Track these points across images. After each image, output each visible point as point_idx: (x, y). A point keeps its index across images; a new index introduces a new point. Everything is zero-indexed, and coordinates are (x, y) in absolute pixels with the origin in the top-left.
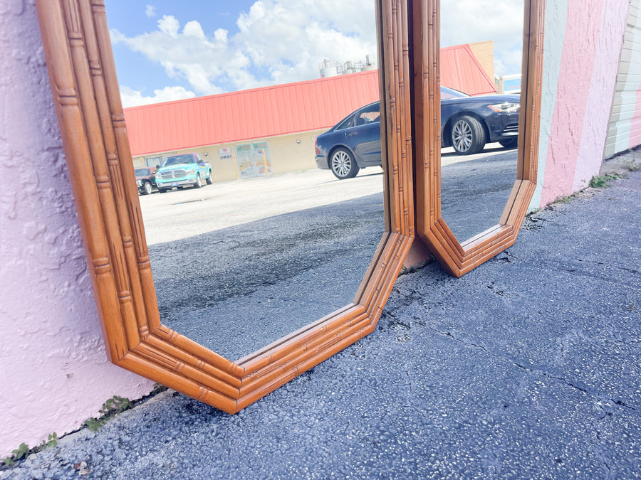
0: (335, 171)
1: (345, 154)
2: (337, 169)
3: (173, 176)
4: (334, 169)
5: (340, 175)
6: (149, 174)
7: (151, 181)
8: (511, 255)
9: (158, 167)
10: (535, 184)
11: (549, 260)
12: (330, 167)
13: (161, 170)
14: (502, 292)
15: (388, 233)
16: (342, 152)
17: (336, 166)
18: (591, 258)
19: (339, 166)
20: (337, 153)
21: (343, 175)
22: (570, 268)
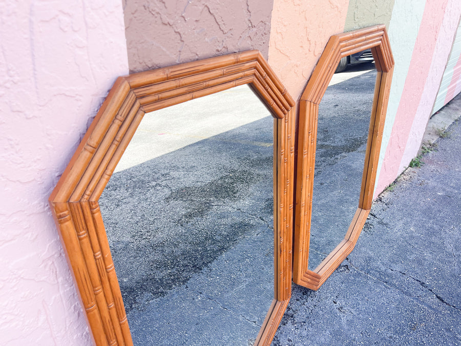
8: (350, 262)
11: (373, 269)
14: (342, 308)
15: (276, 301)
18: (398, 268)
22: (385, 279)
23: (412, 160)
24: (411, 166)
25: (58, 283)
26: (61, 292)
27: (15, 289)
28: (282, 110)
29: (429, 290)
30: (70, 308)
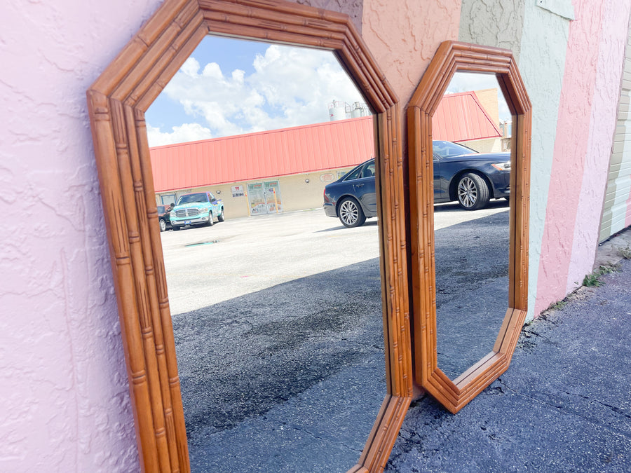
0: (343, 219)
1: (353, 203)
2: (345, 218)
3: (187, 215)
4: (342, 217)
5: (347, 223)
6: (164, 212)
7: (166, 218)
8: (504, 384)
9: (173, 205)
10: (526, 311)
11: (540, 392)
12: (338, 215)
13: (176, 208)
14: (494, 435)
15: (389, 396)
16: (350, 202)
17: (343, 214)
18: (577, 391)
19: (347, 214)
20: (345, 203)
21: (351, 224)
22: (558, 404)
23: (586, 276)
24: (585, 284)
25: (84, 231)
26: (87, 248)
27: (29, 212)
28: (382, 102)
29: (627, 416)
30: (96, 279)
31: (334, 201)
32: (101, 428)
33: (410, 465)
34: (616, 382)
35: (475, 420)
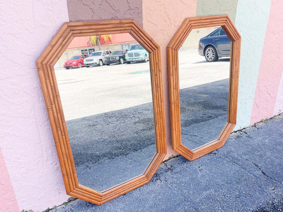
0: (207, 57)
1: (212, 49)
2: (208, 57)
4: (206, 56)
5: (208, 60)
8: (218, 152)
11: (230, 156)
12: (204, 55)
14: (202, 170)
15: (157, 152)
16: (211, 48)
17: (207, 55)
18: (246, 157)
19: (209, 55)
20: (209, 49)
21: (210, 60)
22: (234, 161)
25: (39, 100)
28: (151, 49)
29: (259, 169)
30: (44, 113)
31: (204, 46)
32: (50, 154)
33: (165, 176)
34: (265, 155)
35: (198, 164)
